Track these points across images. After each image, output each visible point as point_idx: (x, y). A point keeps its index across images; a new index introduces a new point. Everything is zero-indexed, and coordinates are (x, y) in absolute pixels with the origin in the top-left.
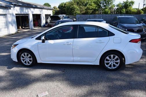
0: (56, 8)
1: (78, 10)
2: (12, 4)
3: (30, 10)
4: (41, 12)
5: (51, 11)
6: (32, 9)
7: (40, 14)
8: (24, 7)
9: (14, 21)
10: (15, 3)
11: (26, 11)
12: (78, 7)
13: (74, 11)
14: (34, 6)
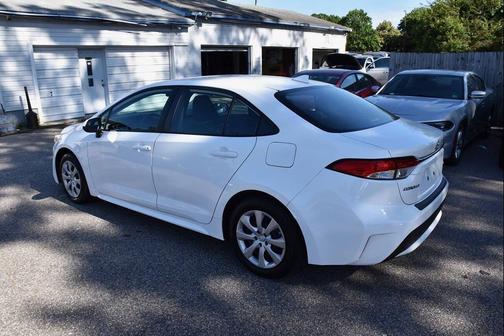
0: (388, 27)
1: (459, 35)
2: (193, 17)
3: (256, 32)
4: (296, 41)
5: (340, 36)
6: (263, 31)
7: (294, 46)
8: (233, 24)
9: (194, 65)
10: (200, 14)
11: (238, 36)
12: (461, 26)
13: (442, 40)
14: (268, 20)
